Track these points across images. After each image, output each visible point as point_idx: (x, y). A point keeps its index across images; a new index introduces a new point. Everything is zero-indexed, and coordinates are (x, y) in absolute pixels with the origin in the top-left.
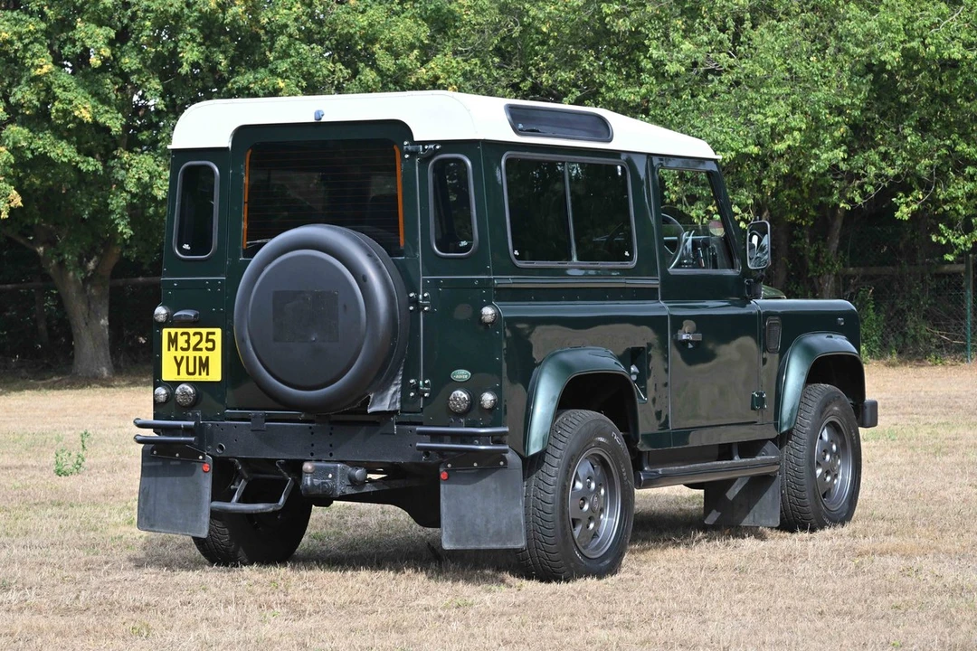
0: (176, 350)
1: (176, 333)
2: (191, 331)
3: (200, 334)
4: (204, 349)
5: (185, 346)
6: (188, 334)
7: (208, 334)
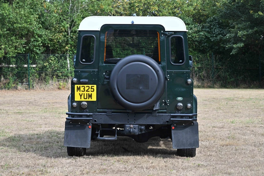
0: (80, 91)
1: (80, 87)
2: (85, 86)
3: (89, 87)
4: (90, 91)
5: (83, 90)
6: (84, 87)
7: (92, 87)
